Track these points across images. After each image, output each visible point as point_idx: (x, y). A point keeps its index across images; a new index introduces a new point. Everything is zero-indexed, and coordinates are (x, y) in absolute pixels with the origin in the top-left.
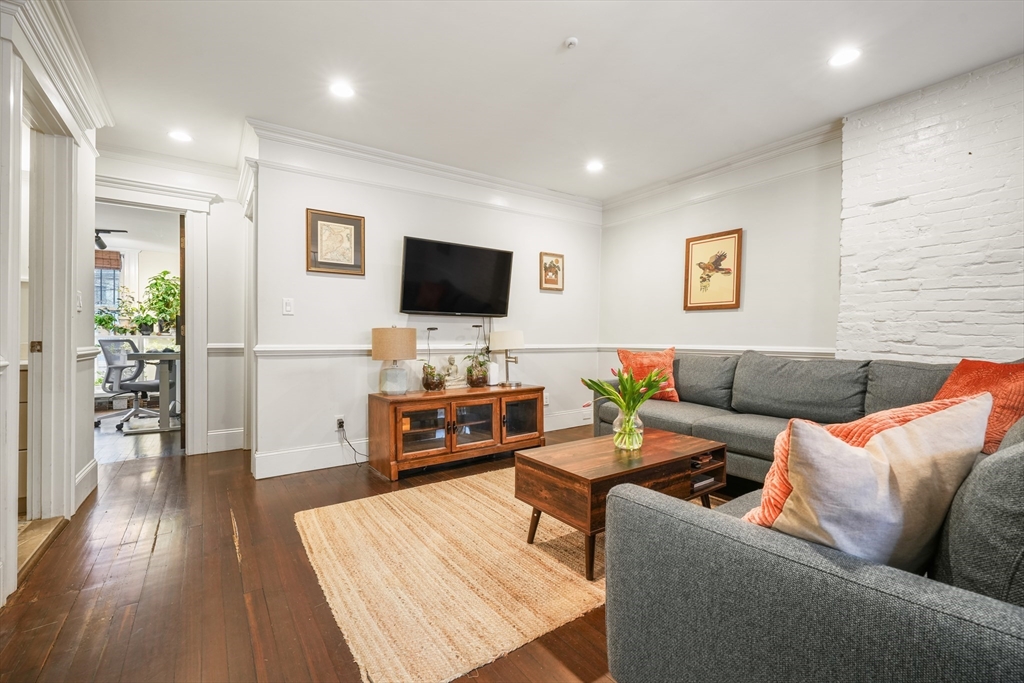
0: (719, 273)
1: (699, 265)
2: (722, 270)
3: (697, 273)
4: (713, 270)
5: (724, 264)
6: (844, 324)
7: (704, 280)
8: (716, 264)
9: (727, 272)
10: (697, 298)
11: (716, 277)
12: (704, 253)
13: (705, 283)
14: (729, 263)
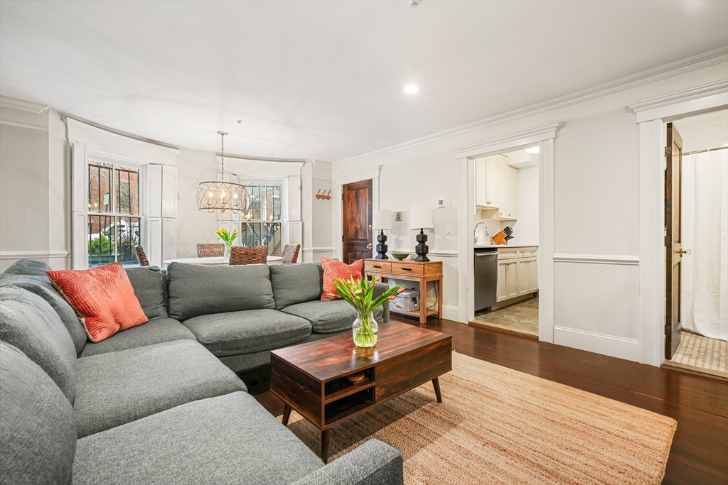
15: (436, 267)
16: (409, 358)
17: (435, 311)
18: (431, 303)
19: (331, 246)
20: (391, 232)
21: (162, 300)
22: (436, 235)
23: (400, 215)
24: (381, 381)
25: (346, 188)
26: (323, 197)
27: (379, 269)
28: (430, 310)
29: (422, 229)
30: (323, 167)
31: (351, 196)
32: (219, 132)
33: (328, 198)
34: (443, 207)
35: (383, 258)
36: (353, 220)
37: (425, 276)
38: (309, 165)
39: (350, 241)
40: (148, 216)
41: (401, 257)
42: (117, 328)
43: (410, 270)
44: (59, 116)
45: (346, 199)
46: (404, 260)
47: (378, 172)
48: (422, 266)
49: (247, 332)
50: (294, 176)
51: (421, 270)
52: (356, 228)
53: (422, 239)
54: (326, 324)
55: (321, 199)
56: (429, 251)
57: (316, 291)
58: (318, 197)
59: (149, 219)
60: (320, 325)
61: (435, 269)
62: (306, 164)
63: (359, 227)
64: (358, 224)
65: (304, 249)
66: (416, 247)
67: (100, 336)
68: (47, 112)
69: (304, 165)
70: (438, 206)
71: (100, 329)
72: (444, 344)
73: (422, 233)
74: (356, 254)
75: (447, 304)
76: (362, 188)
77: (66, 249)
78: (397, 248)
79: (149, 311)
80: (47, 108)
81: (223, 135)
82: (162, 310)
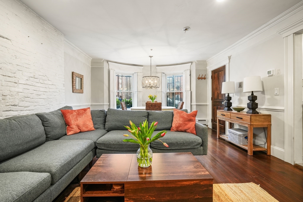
15: (264, 118)
16: (159, 186)
17: (264, 148)
18: (261, 142)
19: (207, 103)
20: (236, 95)
21: (103, 122)
22: (266, 96)
23: (241, 84)
24: (130, 195)
25: (213, 72)
26: (201, 78)
27: (224, 116)
28: (261, 147)
29: (252, 92)
30: (202, 63)
31: (216, 76)
32: (149, 56)
33: (205, 78)
34: (272, 75)
35: (228, 110)
36: (217, 89)
37: (252, 123)
38: (194, 64)
39: (215, 100)
40: (134, 91)
41: (240, 110)
42: (79, 131)
43: (242, 118)
44: (107, 62)
45: (213, 78)
46: (241, 112)
47: (228, 60)
48: (249, 117)
49: (115, 141)
50: (187, 70)
51: (249, 119)
52: (218, 93)
53: (253, 98)
54: (158, 144)
55: (200, 80)
56: (259, 107)
57: (168, 126)
58: (199, 78)
59: (134, 92)
60: (154, 144)
61: (263, 120)
62: (193, 63)
63: (219, 93)
64: (219, 91)
65: (192, 104)
66: (248, 104)
67: (70, 133)
68: (103, 61)
69: (191, 64)
70: (268, 75)
71: (70, 131)
72: (201, 183)
73: (252, 94)
74: (218, 107)
75: (275, 145)
76: (221, 71)
77: (109, 103)
78: (239, 104)
79: (97, 126)
80: (103, 60)
81: (151, 57)
82: (102, 126)
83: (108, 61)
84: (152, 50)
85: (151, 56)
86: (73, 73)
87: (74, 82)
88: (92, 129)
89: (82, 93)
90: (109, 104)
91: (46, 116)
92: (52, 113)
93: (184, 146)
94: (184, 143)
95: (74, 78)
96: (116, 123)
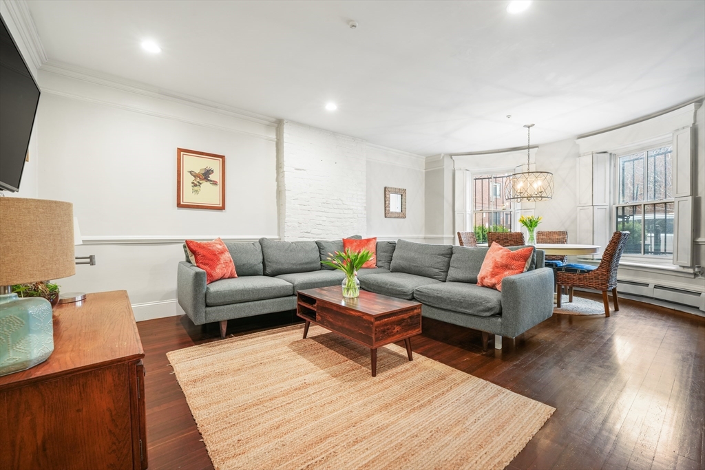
0: (208, 183)
1: (191, 172)
2: (211, 181)
3: (188, 180)
4: (203, 180)
5: (212, 177)
6: (288, 224)
7: (196, 185)
8: (206, 175)
9: (215, 183)
10: (188, 198)
11: (205, 185)
12: (194, 164)
13: (196, 188)
14: (216, 176)
16: (335, 309)
21: (389, 259)
24: (319, 311)
32: (525, 127)
44: (449, 157)
62: (704, 102)
68: (444, 157)
69: (699, 106)
72: (363, 317)
77: (454, 234)
79: (379, 264)
80: (443, 155)
81: (529, 127)
82: (386, 265)
83: (451, 155)
84: (509, 116)
85: (529, 124)
86: (385, 188)
87: (387, 202)
88: (372, 267)
89: (405, 217)
90: (453, 236)
91: (323, 244)
92: (334, 243)
93: (461, 308)
94: (461, 302)
95: (388, 196)
96: (401, 262)
